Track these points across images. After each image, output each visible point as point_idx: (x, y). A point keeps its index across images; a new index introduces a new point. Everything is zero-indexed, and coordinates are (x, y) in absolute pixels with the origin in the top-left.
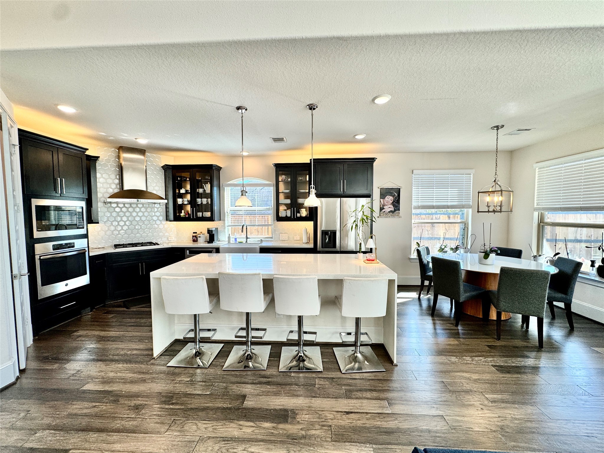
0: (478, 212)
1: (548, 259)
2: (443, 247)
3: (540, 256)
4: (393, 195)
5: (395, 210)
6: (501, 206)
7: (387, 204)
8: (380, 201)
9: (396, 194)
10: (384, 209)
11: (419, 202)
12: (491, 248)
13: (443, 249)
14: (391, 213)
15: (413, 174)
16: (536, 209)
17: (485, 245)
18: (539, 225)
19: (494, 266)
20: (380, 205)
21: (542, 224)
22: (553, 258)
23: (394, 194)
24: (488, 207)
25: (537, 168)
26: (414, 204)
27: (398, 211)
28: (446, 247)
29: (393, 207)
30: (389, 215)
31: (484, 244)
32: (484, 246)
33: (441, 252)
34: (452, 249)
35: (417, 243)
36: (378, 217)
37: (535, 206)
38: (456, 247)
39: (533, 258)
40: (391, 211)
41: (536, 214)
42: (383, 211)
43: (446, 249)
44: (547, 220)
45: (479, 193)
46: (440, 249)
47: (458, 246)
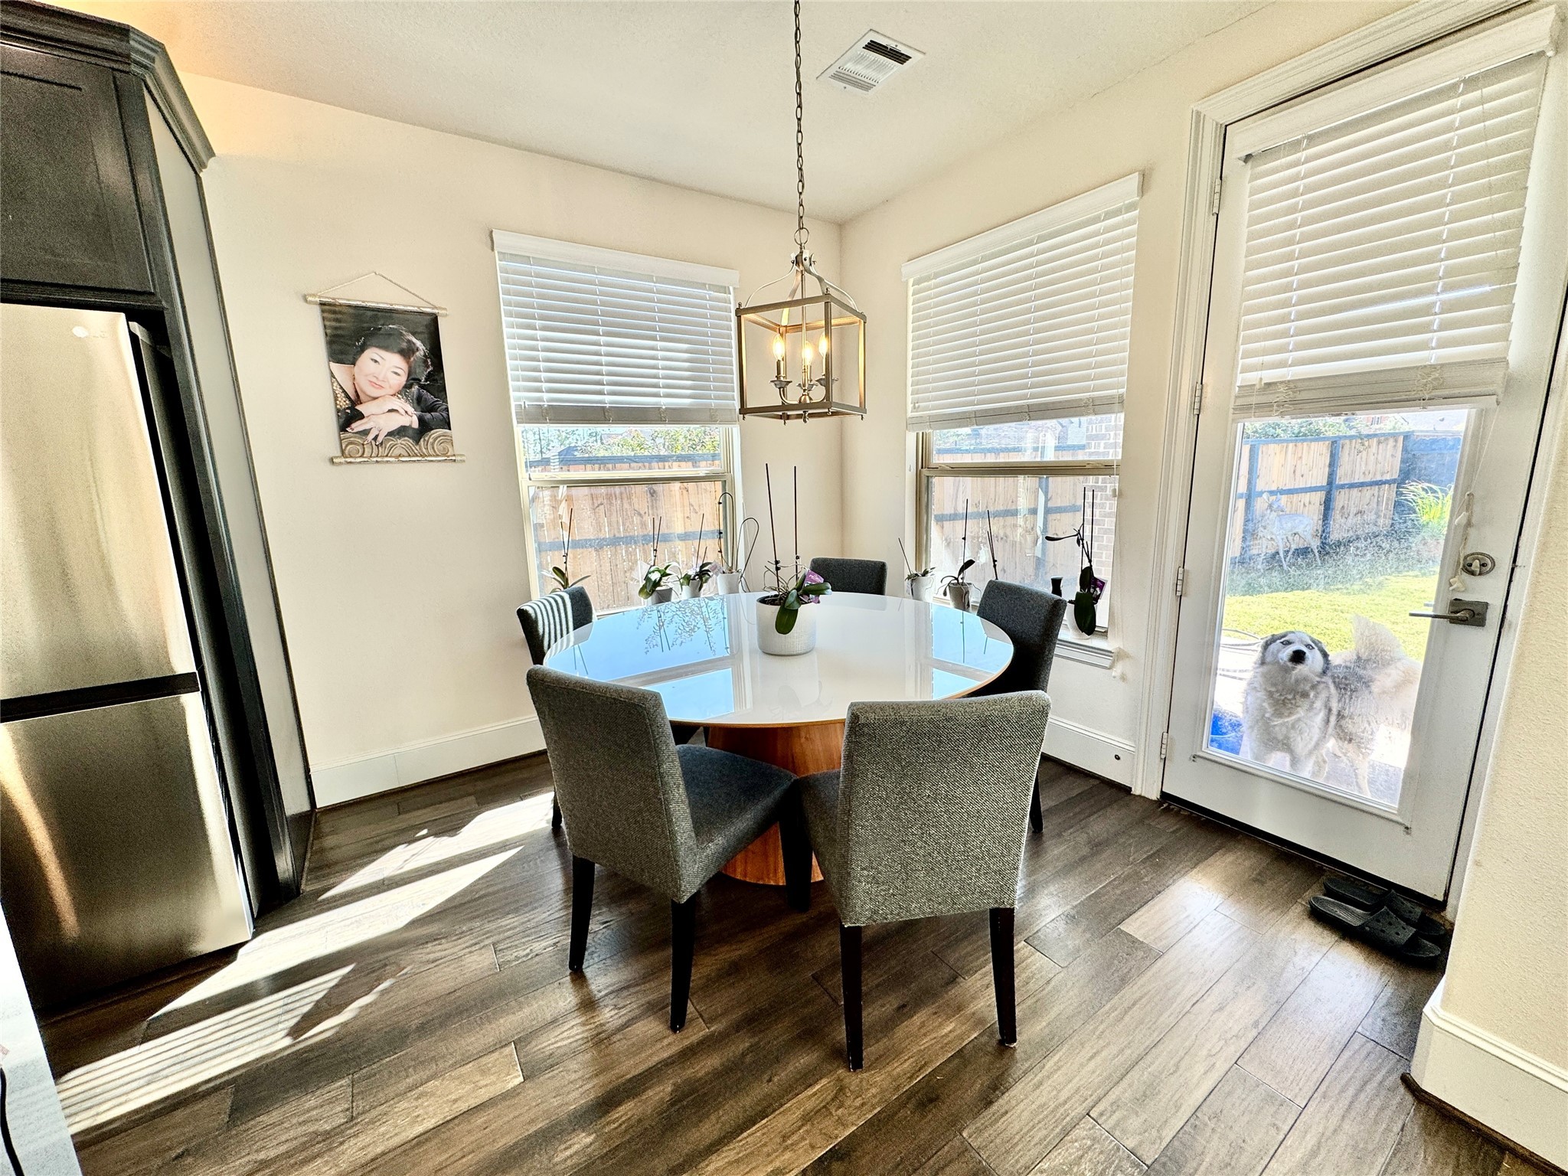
0: (744, 411)
1: (947, 581)
2: (655, 576)
3: (925, 573)
4: (404, 345)
5: (425, 427)
6: (826, 382)
7: (374, 393)
8: (333, 376)
9: (418, 343)
10: (361, 416)
11: (539, 390)
12: (800, 576)
13: (657, 584)
14: (407, 441)
15: (493, 249)
16: (911, 424)
17: (778, 569)
18: (918, 475)
19: (814, 656)
20: (336, 398)
21: (925, 474)
22: (957, 579)
23: (409, 341)
24: (782, 386)
25: (911, 281)
26: (519, 397)
27: (441, 431)
28: (664, 575)
29: (411, 410)
30: (397, 452)
31: (777, 562)
32: (774, 570)
33: (649, 595)
34: (688, 579)
35: (557, 570)
36: (331, 460)
37: (910, 414)
38: (701, 571)
39: (907, 583)
40: (401, 431)
41: (911, 439)
42: (358, 426)
43: (667, 583)
44: (937, 460)
45: (739, 312)
46: (644, 587)
47: (704, 565)
